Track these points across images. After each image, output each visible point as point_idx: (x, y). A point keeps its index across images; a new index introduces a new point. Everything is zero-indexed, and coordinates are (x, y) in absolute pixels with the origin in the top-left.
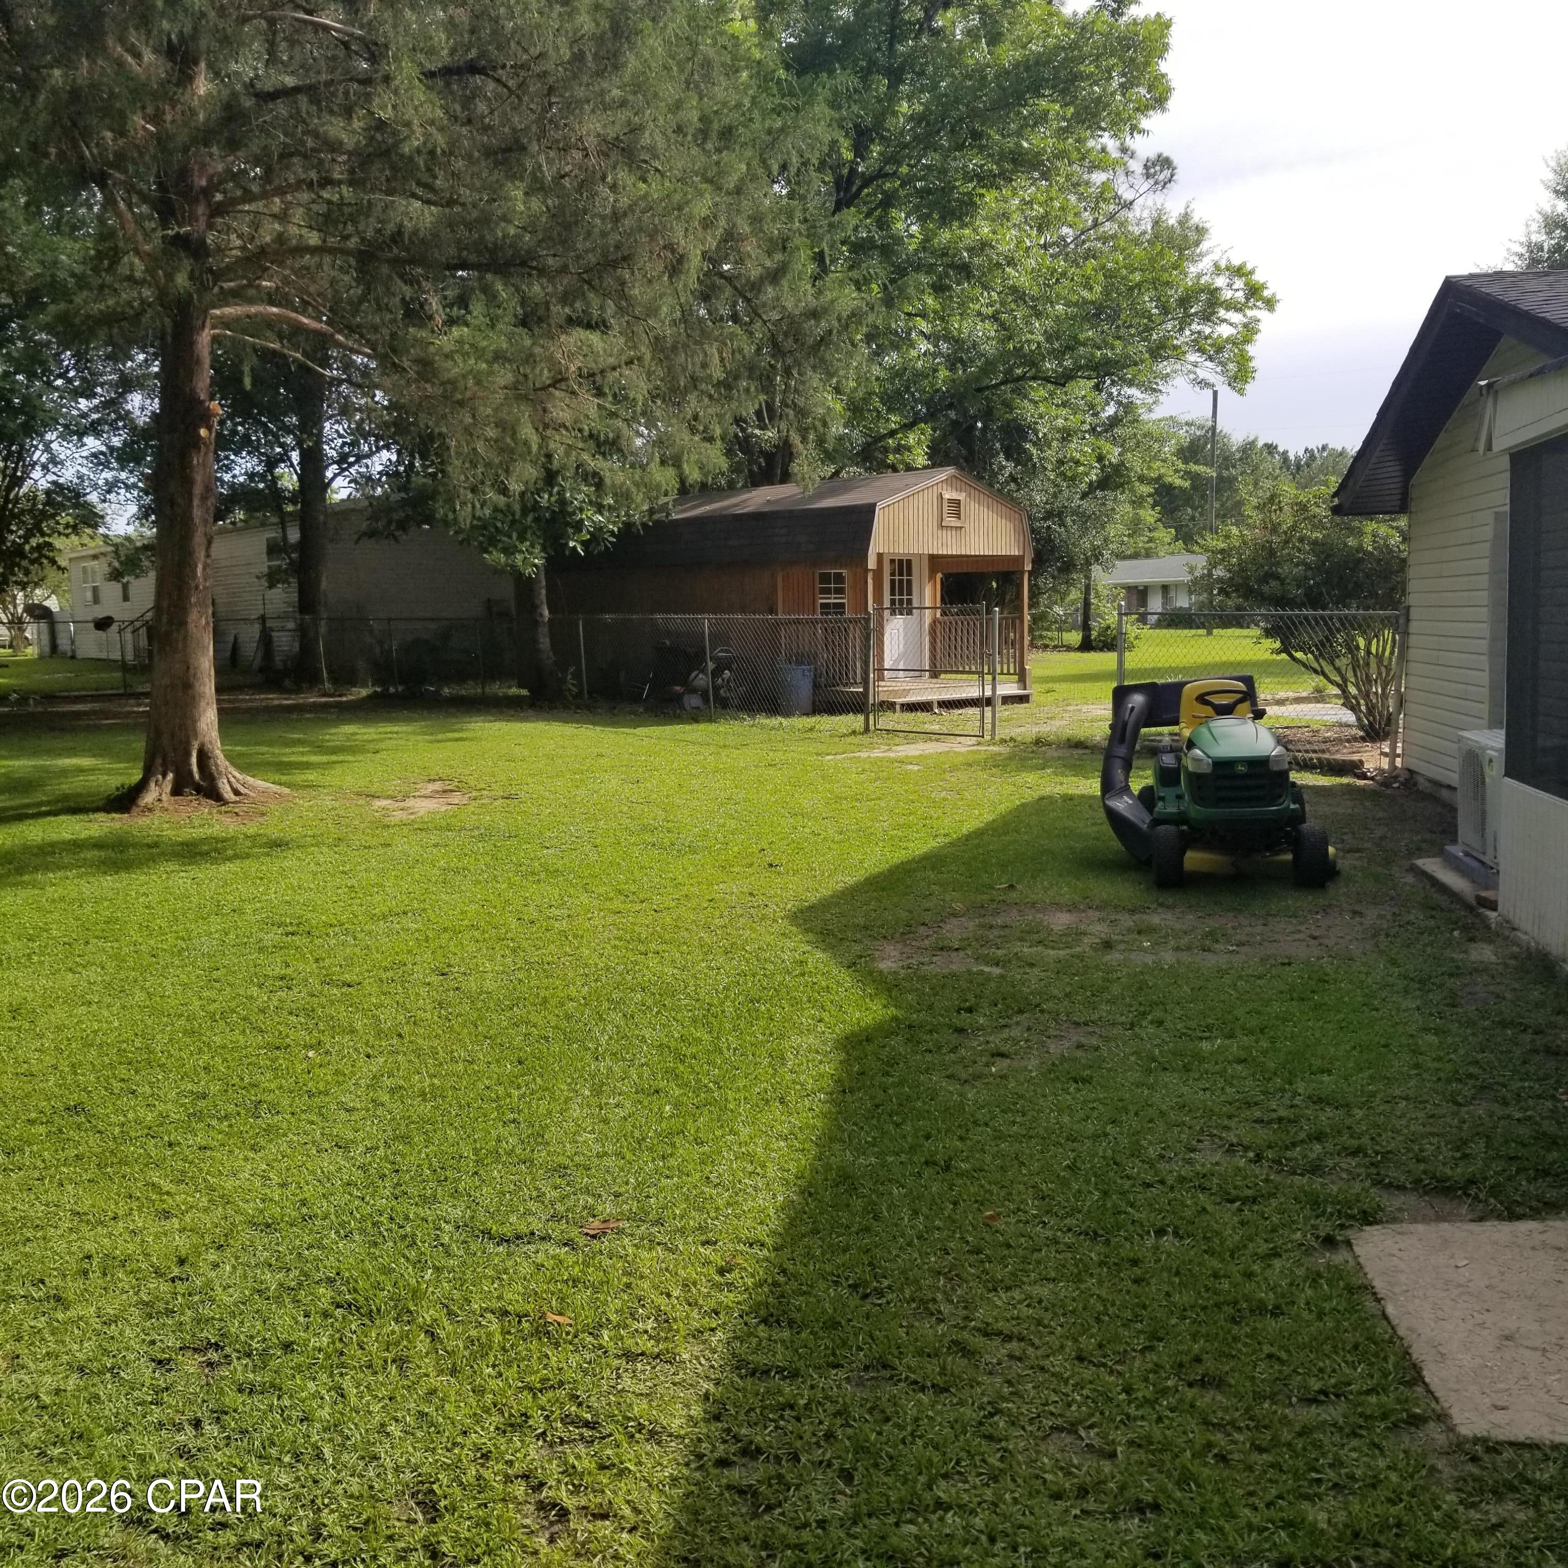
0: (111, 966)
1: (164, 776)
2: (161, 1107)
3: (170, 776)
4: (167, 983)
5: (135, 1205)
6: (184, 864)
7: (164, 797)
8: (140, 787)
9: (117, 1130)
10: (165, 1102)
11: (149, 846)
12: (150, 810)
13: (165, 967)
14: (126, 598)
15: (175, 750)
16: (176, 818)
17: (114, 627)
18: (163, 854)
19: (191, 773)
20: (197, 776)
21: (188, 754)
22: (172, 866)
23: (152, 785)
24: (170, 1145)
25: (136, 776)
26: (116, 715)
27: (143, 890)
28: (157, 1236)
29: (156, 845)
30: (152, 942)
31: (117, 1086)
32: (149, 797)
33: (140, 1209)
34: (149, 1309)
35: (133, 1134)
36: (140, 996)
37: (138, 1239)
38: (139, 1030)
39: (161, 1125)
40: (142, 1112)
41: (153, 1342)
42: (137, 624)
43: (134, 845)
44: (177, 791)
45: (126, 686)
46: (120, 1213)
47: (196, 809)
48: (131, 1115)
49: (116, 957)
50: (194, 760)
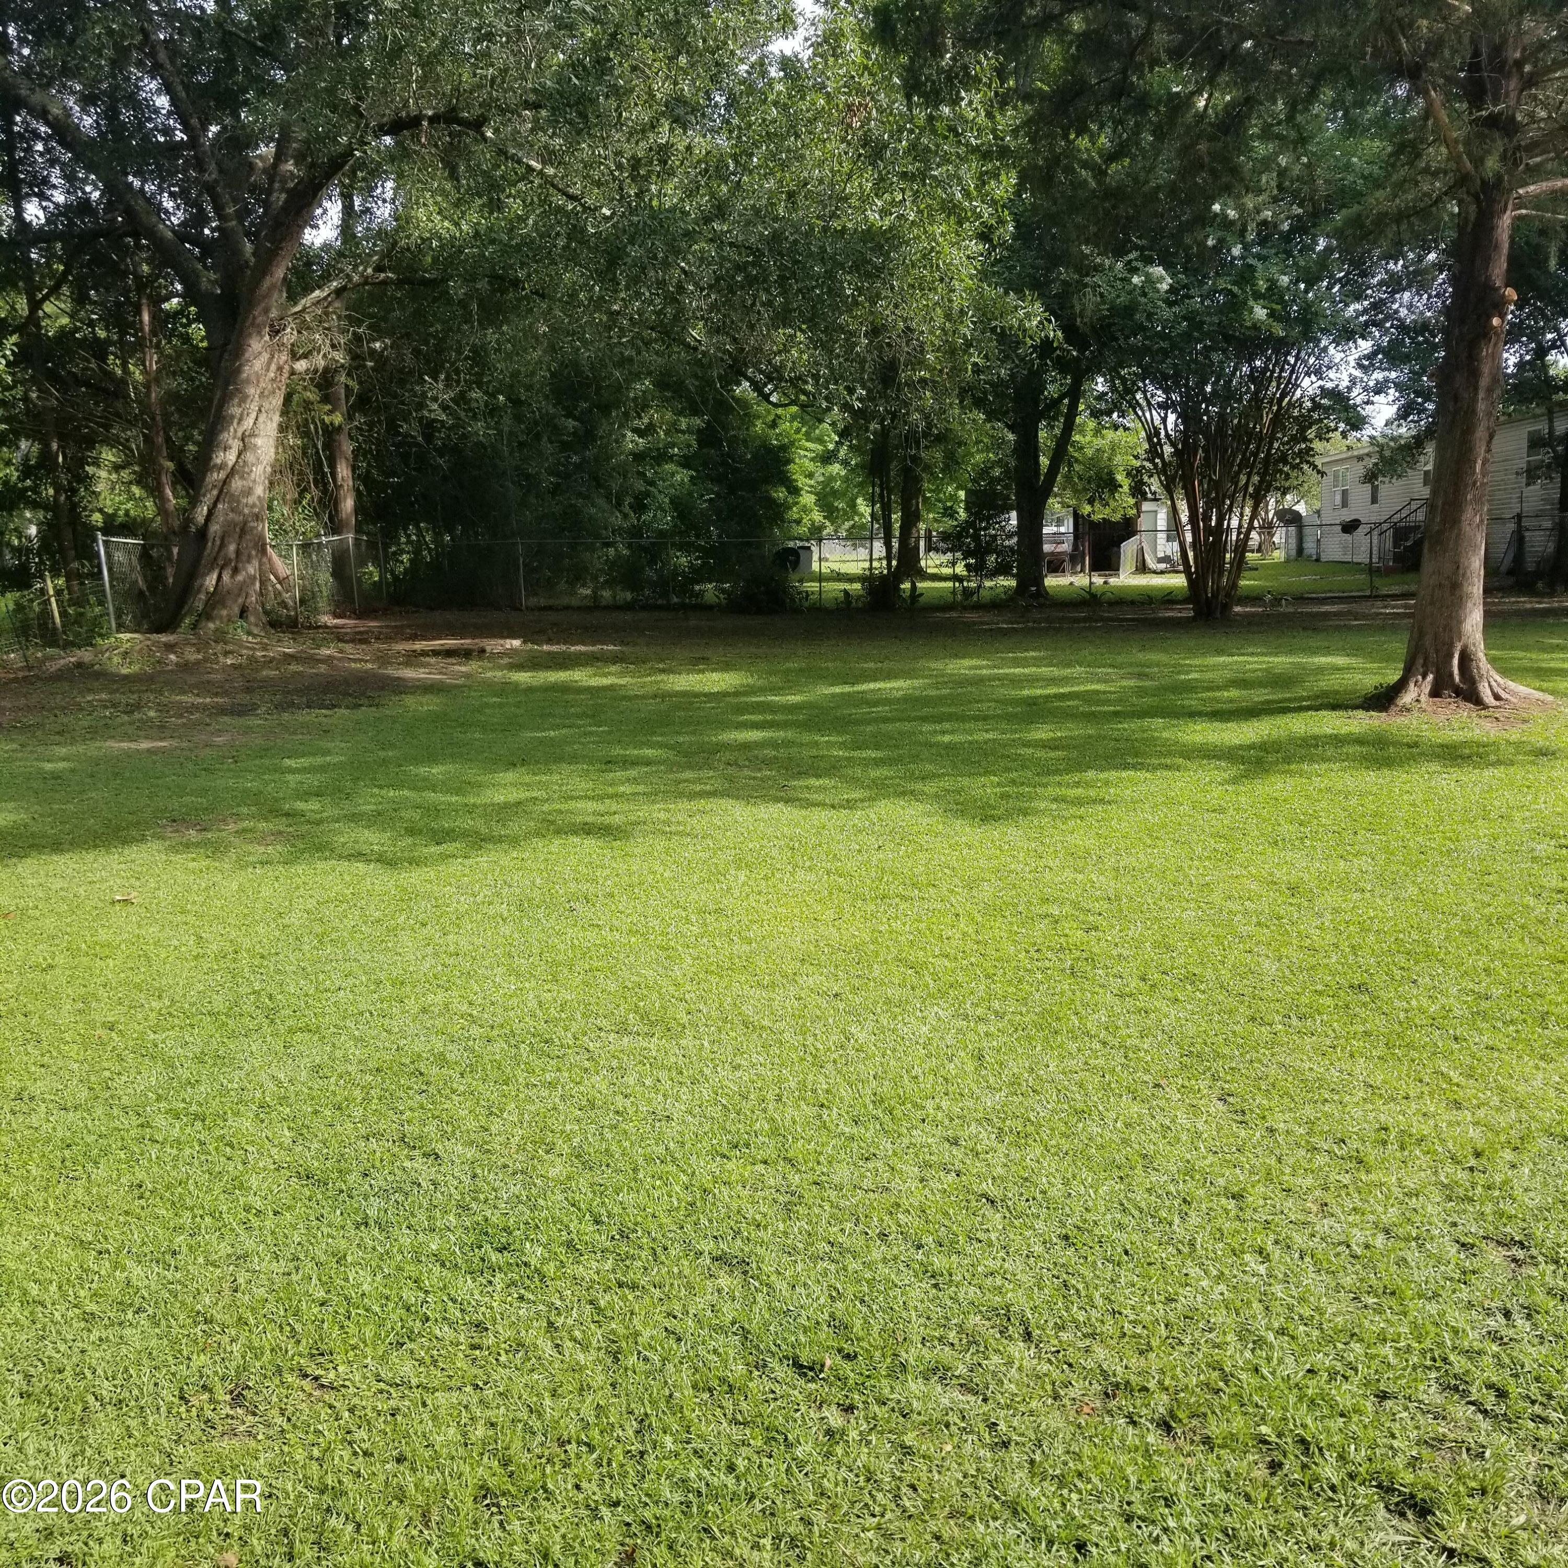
0: (1381, 858)
1: (1424, 678)
2: (1443, 1000)
3: (1430, 677)
4: (1439, 882)
5: (1426, 1089)
6: (1445, 766)
7: (1423, 698)
8: (1399, 687)
9: (1402, 1015)
10: (1448, 997)
11: (1409, 746)
12: (1408, 710)
13: (1435, 865)
14: (1374, 500)
15: (1437, 652)
16: (1434, 719)
17: (1362, 530)
18: (1422, 754)
19: (1451, 675)
20: (1457, 678)
21: (1451, 656)
22: (1435, 767)
23: (1412, 685)
24: (1456, 1039)
25: (1393, 676)
26: (1365, 617)
27: (1407, 787)
28: (1450, 1124)
29: (1416, 745)
30: (1420, 839)
31: (1398, 974)
32: (1407, 698)
33: (1431, 1094)
34: (1449, 1192)
35: (1417, 1021)
36: (1413, 890)
37: (1431, 1122)
38: (1414, 922)
39: (1444, 1018)
40: (1425, 1002)
41: (1454, 1224)
42: (1385, 526)
43: (1395, 744)
44: (1435, 693)
45: (1372, 588)
46: (1412, 1094)
47: (1454, 712)
48: (1414, 1003)
49: (1387, 850)
50: (1455, 662)
